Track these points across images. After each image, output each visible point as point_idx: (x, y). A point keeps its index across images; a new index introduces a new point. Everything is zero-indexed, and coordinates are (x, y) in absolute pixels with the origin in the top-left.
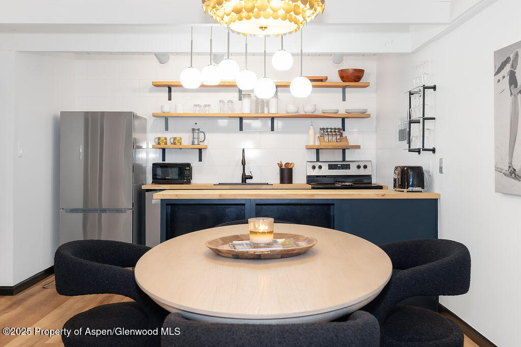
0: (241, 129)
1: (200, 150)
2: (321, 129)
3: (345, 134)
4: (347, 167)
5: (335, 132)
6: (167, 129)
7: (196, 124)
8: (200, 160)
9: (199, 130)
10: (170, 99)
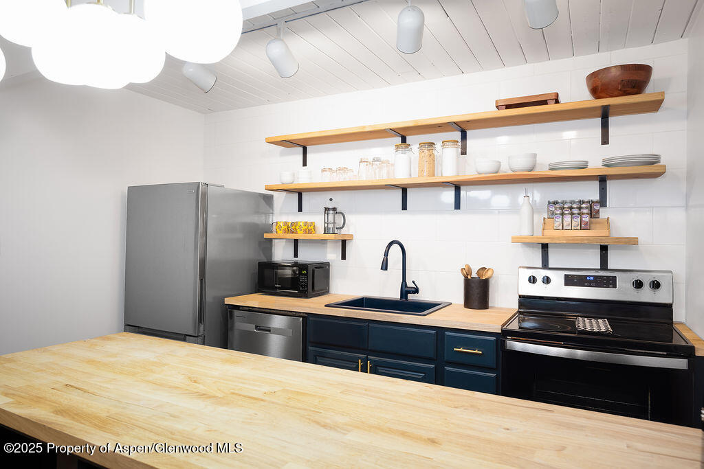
0: (404, 207)
1: (344, 243)
2: (549, 203)
3: (604, 213)
4: (610, 282)
5: (580, 208)
6: (300, 210)
7: (331, 200)
8: (344, 257)
9: (334, 209)
10: (305, 164)
